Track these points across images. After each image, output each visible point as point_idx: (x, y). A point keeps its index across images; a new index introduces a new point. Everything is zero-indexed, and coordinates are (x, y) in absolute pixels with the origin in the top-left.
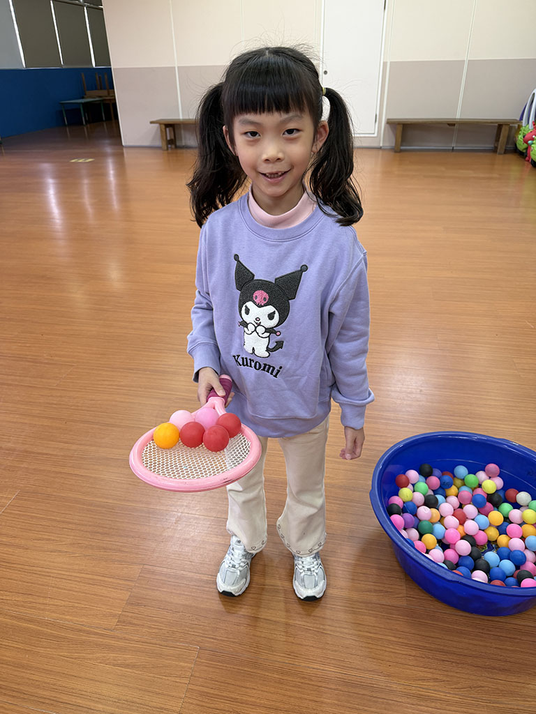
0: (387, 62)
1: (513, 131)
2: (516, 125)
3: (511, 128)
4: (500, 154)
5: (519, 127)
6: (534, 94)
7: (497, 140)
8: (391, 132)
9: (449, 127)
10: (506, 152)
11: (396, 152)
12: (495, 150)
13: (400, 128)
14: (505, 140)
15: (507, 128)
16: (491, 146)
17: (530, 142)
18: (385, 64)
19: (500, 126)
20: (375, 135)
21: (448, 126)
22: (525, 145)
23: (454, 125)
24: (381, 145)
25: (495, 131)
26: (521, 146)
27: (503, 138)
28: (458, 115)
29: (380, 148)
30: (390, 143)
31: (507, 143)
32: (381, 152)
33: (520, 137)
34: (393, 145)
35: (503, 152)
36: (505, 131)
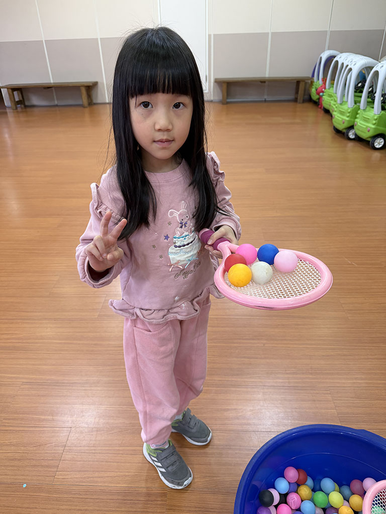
1: (308, 86)
2: (310, 81)
3: (306, 84)
4: (300, 103)
5: (312, 82)
6: (321, 58)
7: (297, 92)
8: (218, 89)
9: (261, 83)
10: (304, 101)
11: (223, 104)
12: (296, 100)
13: (225, 86)
14: (303, 92)
15: (303, 83)
16: (292, 97)
17: (321, 94)
18: (210, 36)
19: (298, 82)
20: (207, 91)
21: (260, 83)
22: (318, 96)
23: (264, 82)
25: (294, 86)
26: (315, 97)
27: (301, 91)
28: (267, 73)
29: (212, 101)
30: (219, 97)
31: (304, 95)
32: (212, 104)
33: (313, 90)
34: (221, 98)
35: (301, 101)
36: (302, 86)
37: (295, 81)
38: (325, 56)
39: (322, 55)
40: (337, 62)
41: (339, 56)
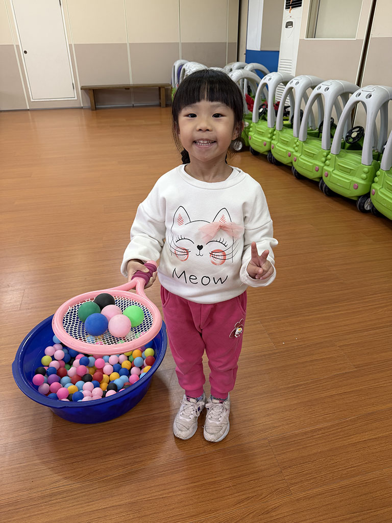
0: (71, 45)
1: (169, 92)
2: (170, 87)
3: (167, 90)
4: (163, 107)
6: (174, 66)
7: (160, 98)
8: (87, 96)
9: (126, 91)
10: (167, 106)
11: (92, 110)
12: (160, 105)
13: (92, 92)
14: (164, 98)
15: (163, 89)
16: (157, 102)
18: (70, 45)
19: (160, 88)
20: (76, 98)
21: (124, 89)
23: (129, 89)
24: (82, 106)
25: (157, 92)
27: (163, 97)
28: (131, 81)
29: (82, 108)
30: (87, 104)
31: (166, 100)
32: (83, 110)
34: (90, 105)
35: (165, 106)
36: (163, 92)
37: (158, 87)
38: (177, 64)
39: (175, 64)
40: (184, 69)
41: (185, 65)
